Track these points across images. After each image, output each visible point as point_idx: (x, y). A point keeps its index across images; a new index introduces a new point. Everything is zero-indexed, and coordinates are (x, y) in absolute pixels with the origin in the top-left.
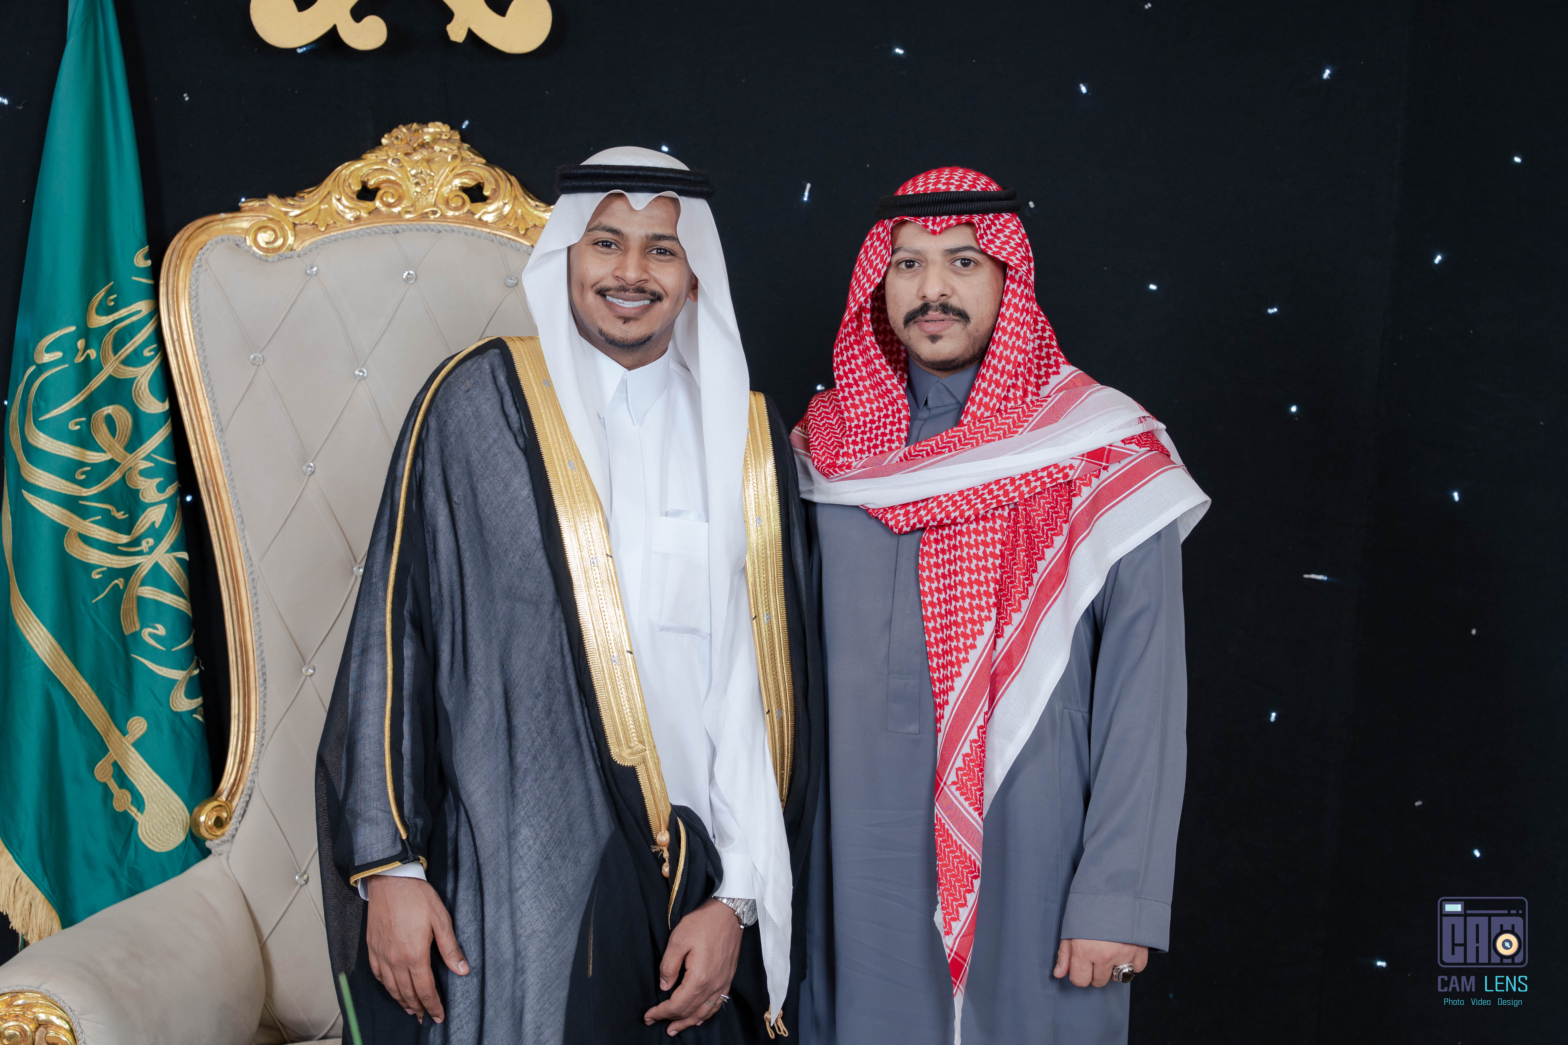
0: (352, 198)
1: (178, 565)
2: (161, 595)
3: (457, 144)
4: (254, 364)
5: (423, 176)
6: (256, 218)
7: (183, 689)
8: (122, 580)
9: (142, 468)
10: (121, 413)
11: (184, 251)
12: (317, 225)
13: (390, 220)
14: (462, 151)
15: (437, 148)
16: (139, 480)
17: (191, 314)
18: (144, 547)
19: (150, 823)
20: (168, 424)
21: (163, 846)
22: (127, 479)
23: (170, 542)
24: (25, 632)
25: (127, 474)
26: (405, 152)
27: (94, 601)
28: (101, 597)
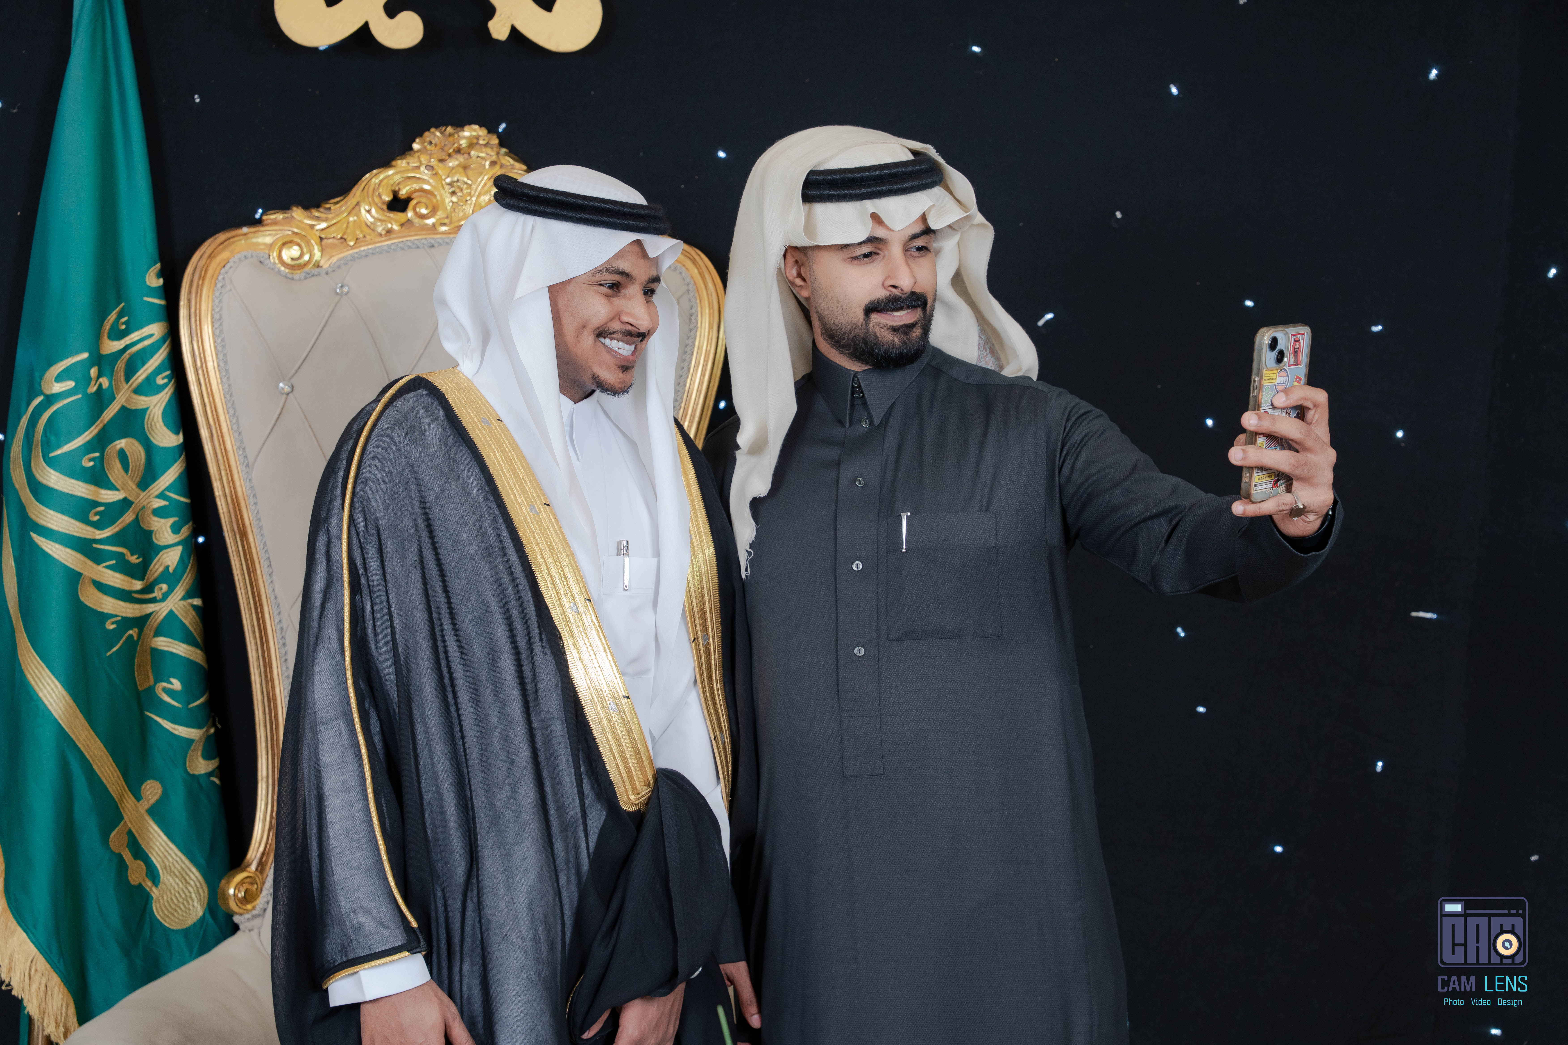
0: (382, 209)
1: (194, 613)
2: (176, 646)
3: (495, 149)
4: (283, 393)
5: (459, 184)
6: (279, 232)
7: (200, 749)
8: (136, 630)
9: (155, 506)
10: (134, 448)
11: (206, 270)
12: (345, 240)
13: (424, 232)
14: (501, 157)
15: (474, 153)
16: (152, 520)
17: (214, 338)
18: (157, 594)
19: (165, 898)
20: (182, 458)
21: (179, 923)
22: (140, 519)
23: (184, 589)
24: (37, 689)
25: (140, 514)
26: (440, 158)
27: (108, 654)
28: (115, 649)
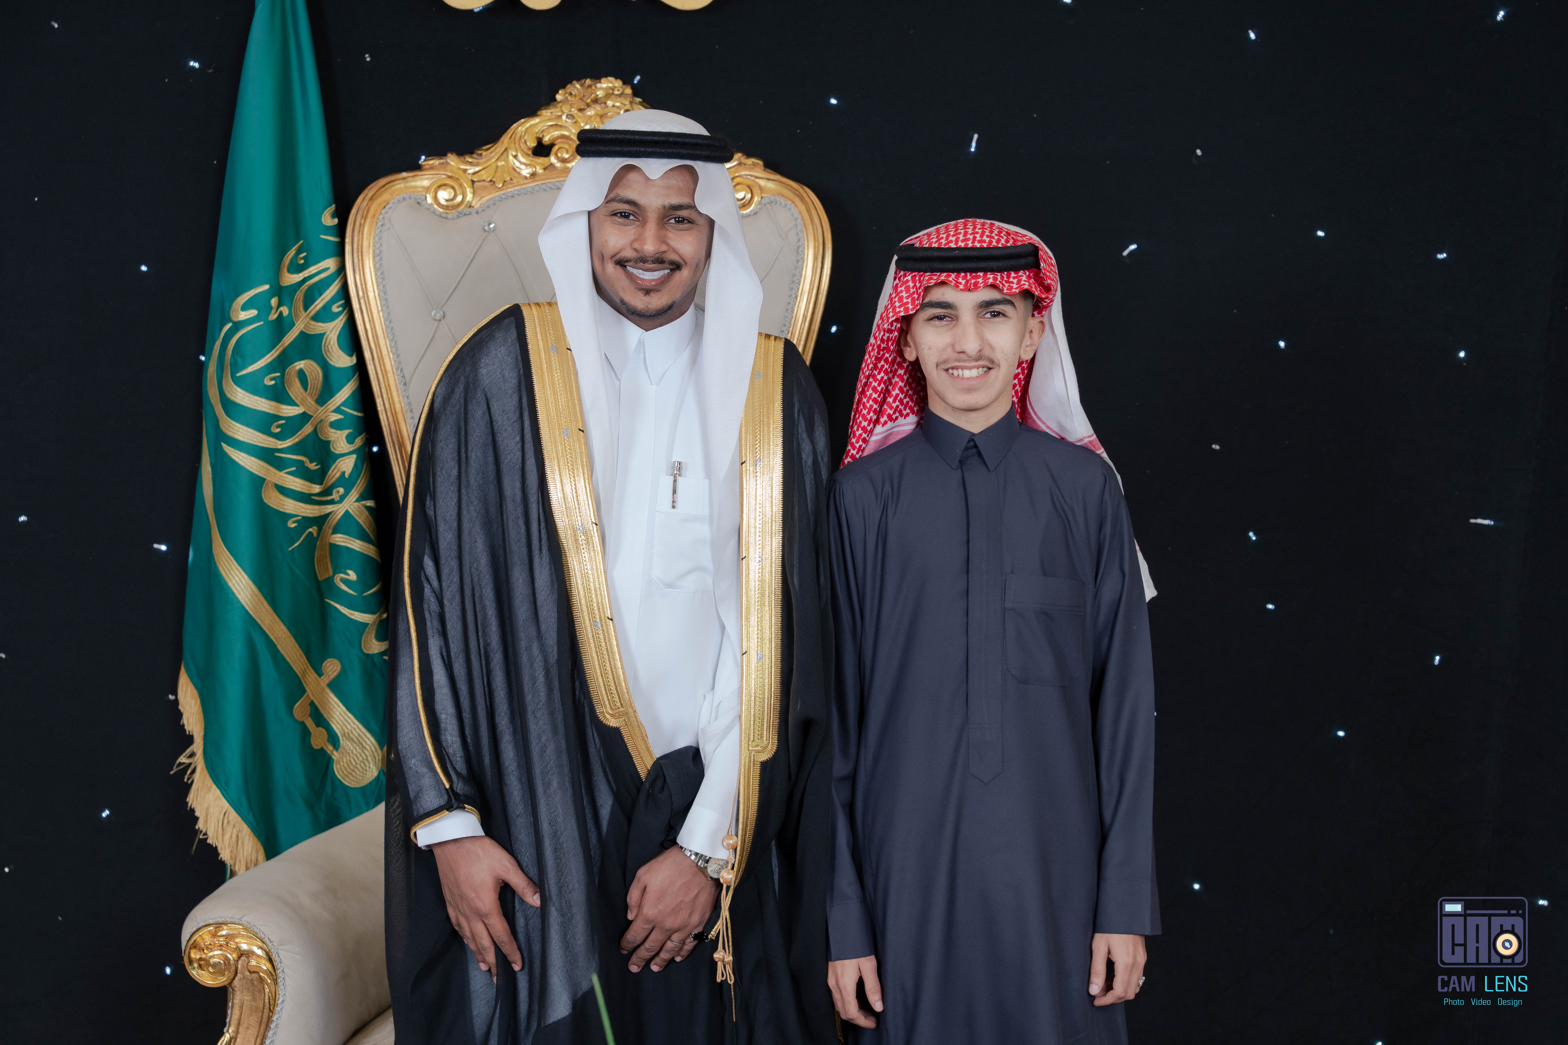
0: (528, 155)
1: (367, 513)
2: (352, 542)
3: (629, 99)
4: (436, 320)
6: (436, 176)
7: (374, 632)
8: (315, 528)
9: (332, 420)
11: (368, 211)
12: (494, 182)
15: (610, 103)
16: (330, 432)
17: (375, 271)
18: (335, 496)
19: (345, 760)
20: (355, 377)
21: (357, 782)
22: (318, 431)
23: (358, 492)
24: (227, 579)
25: (318, 426)
26: (579, 108)
27: (290, 549)
28: (296, 544)
